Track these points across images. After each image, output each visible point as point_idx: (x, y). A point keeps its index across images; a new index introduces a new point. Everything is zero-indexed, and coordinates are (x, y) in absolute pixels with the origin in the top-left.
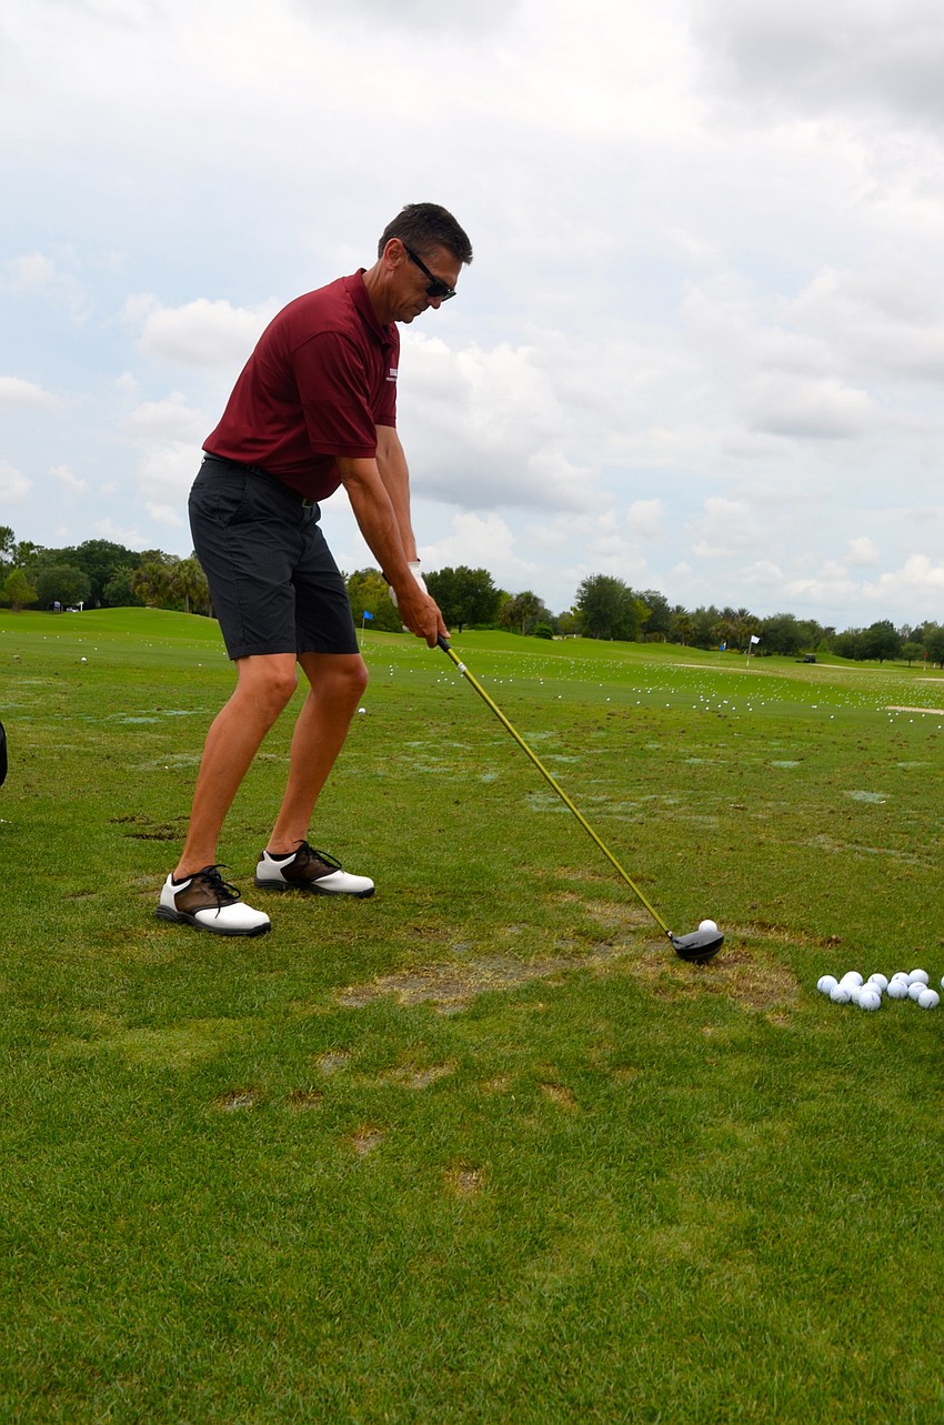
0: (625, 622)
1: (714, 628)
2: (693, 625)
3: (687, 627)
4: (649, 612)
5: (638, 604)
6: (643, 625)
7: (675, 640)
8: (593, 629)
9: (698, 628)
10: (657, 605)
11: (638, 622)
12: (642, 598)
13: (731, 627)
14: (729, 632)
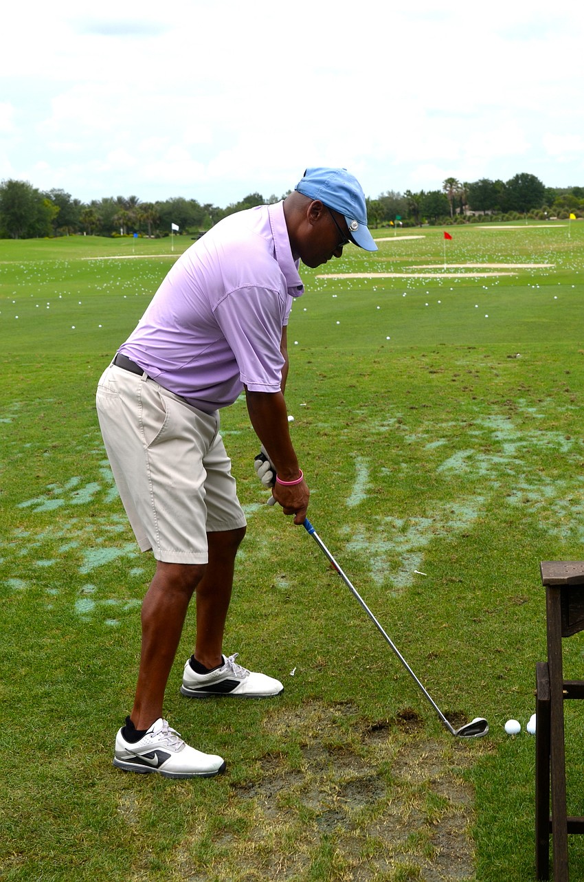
0: (38, 221)
1: (116, 217)
2: (97, 216)
3: (92, 218)
4: (57, 209)
5: (46, 202)
6: (53, 222)
7: (81, 230)
8: (11, 230)
9: (101, 218)
10: (62, 200)
11: (49, 219)
12: (48, 197)
13: (131, 214)
14: (130, 219)
